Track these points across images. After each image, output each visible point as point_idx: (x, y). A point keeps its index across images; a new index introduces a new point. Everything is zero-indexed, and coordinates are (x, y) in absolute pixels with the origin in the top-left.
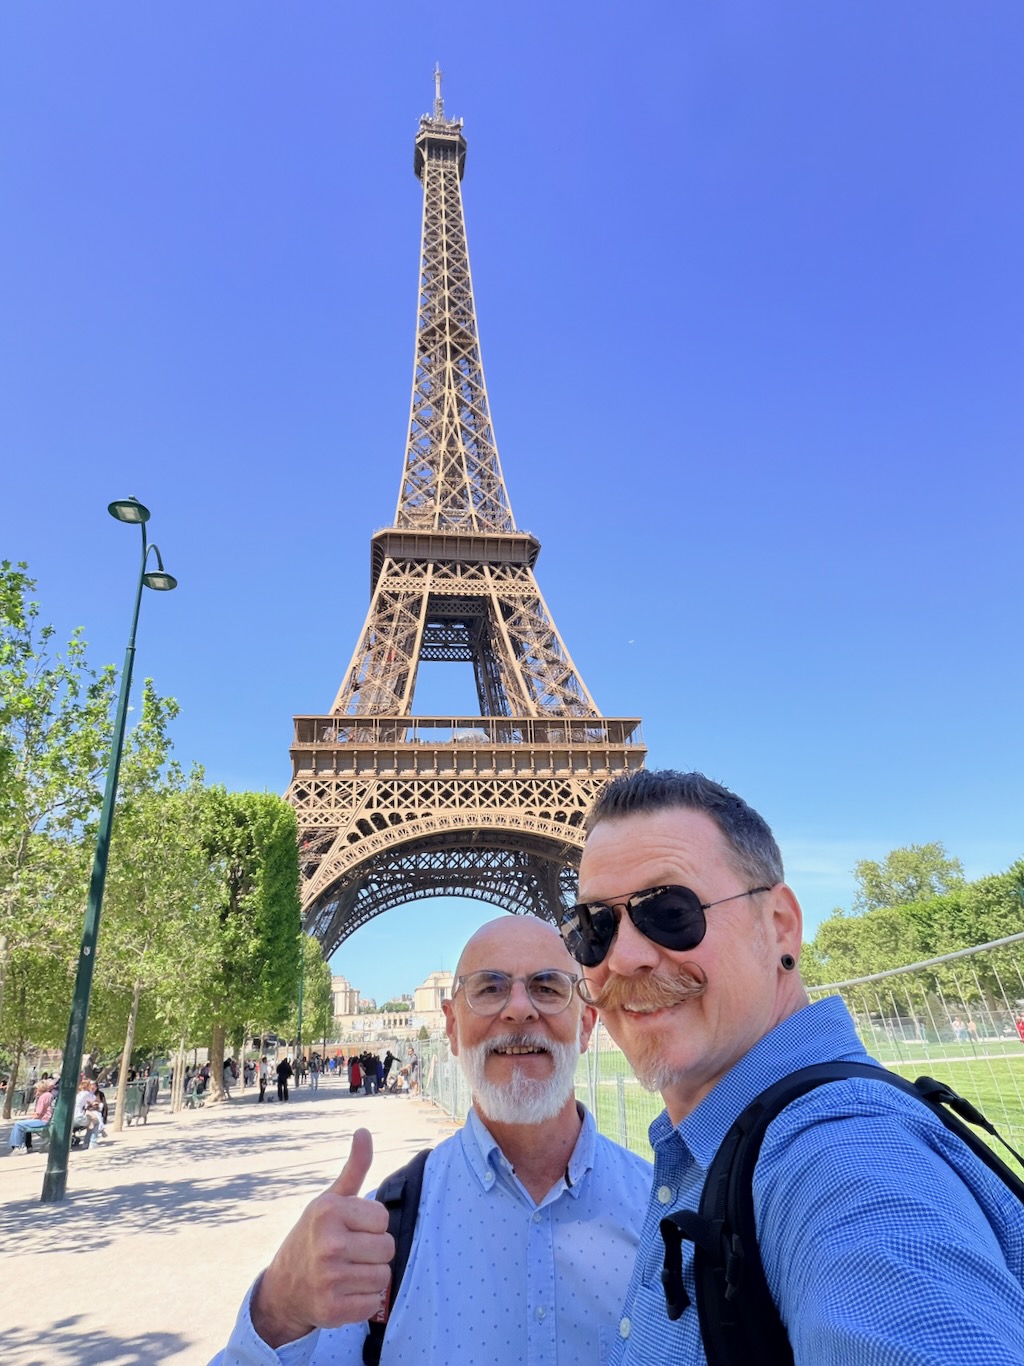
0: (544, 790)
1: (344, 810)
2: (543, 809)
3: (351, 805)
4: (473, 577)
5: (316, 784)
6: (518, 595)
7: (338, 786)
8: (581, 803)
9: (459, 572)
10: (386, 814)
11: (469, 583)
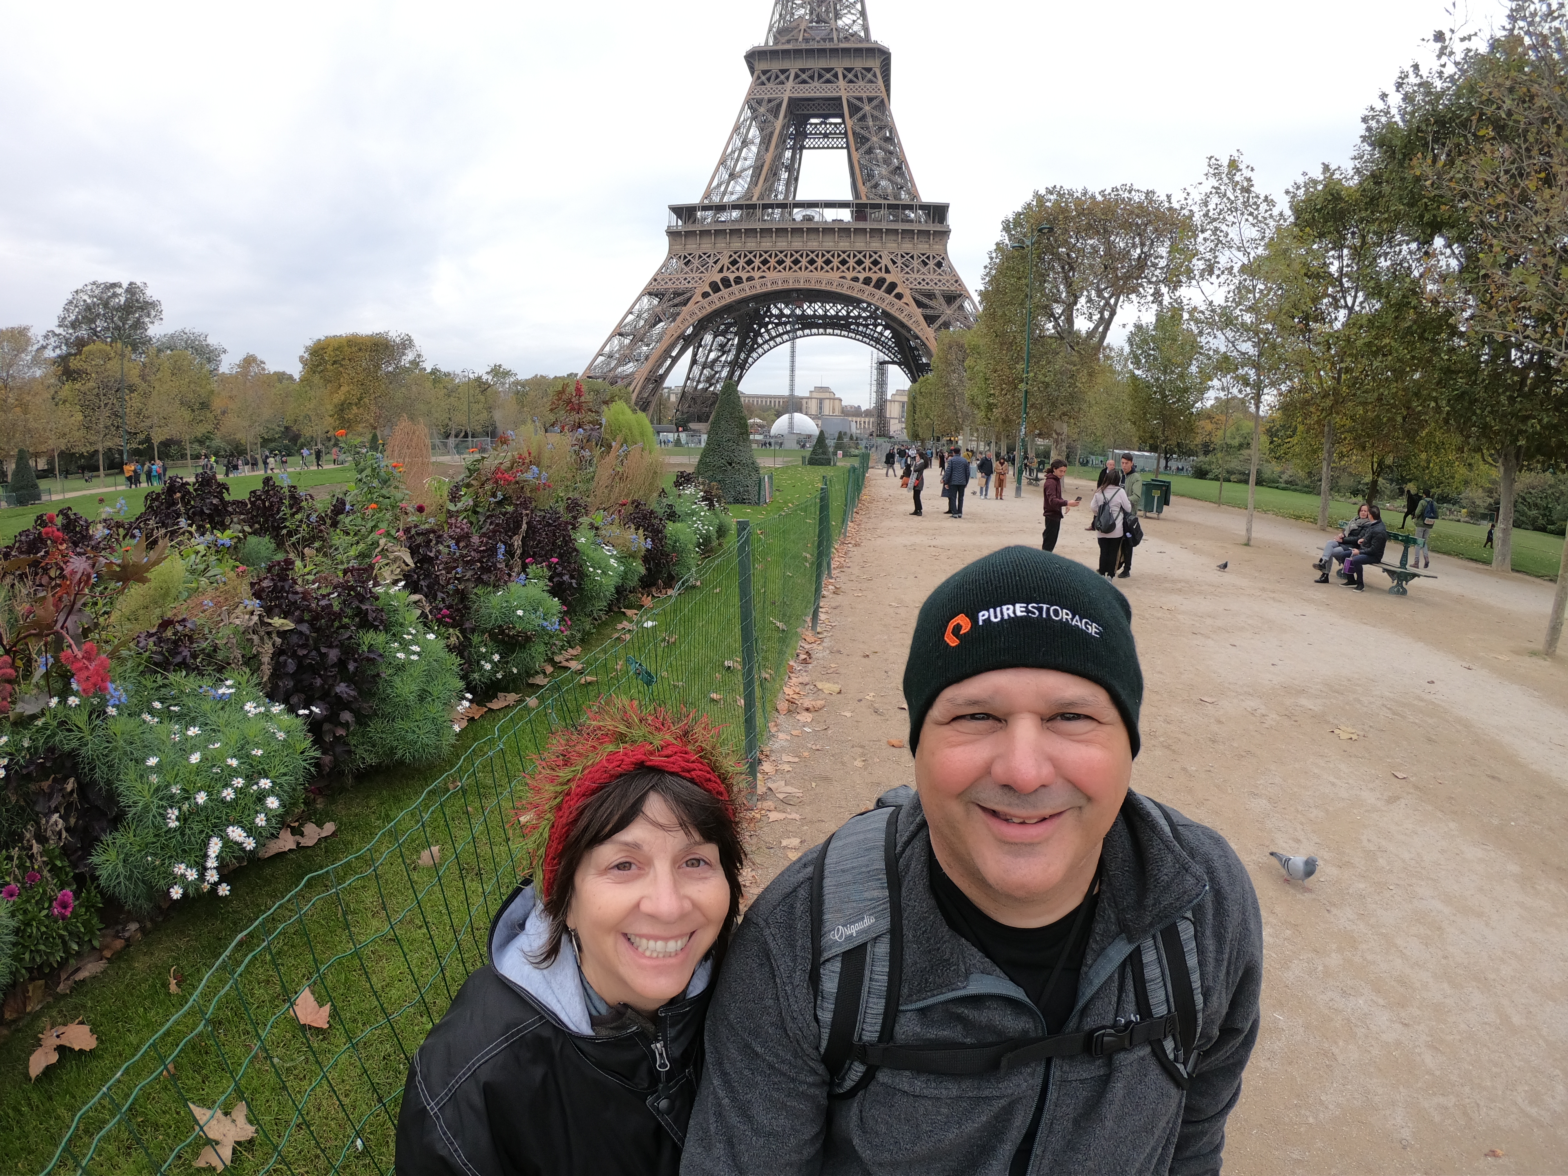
0: (859, 260)
1: (702, 275)
2: (855, 274)
3: (707, 271)
4: (828, 81)
5: (684, 255)
6: (864, 95)
7: (700, 257)
8: (887, 271)
9: (816, 79)
10: (732, 277)
11: (824, 88)
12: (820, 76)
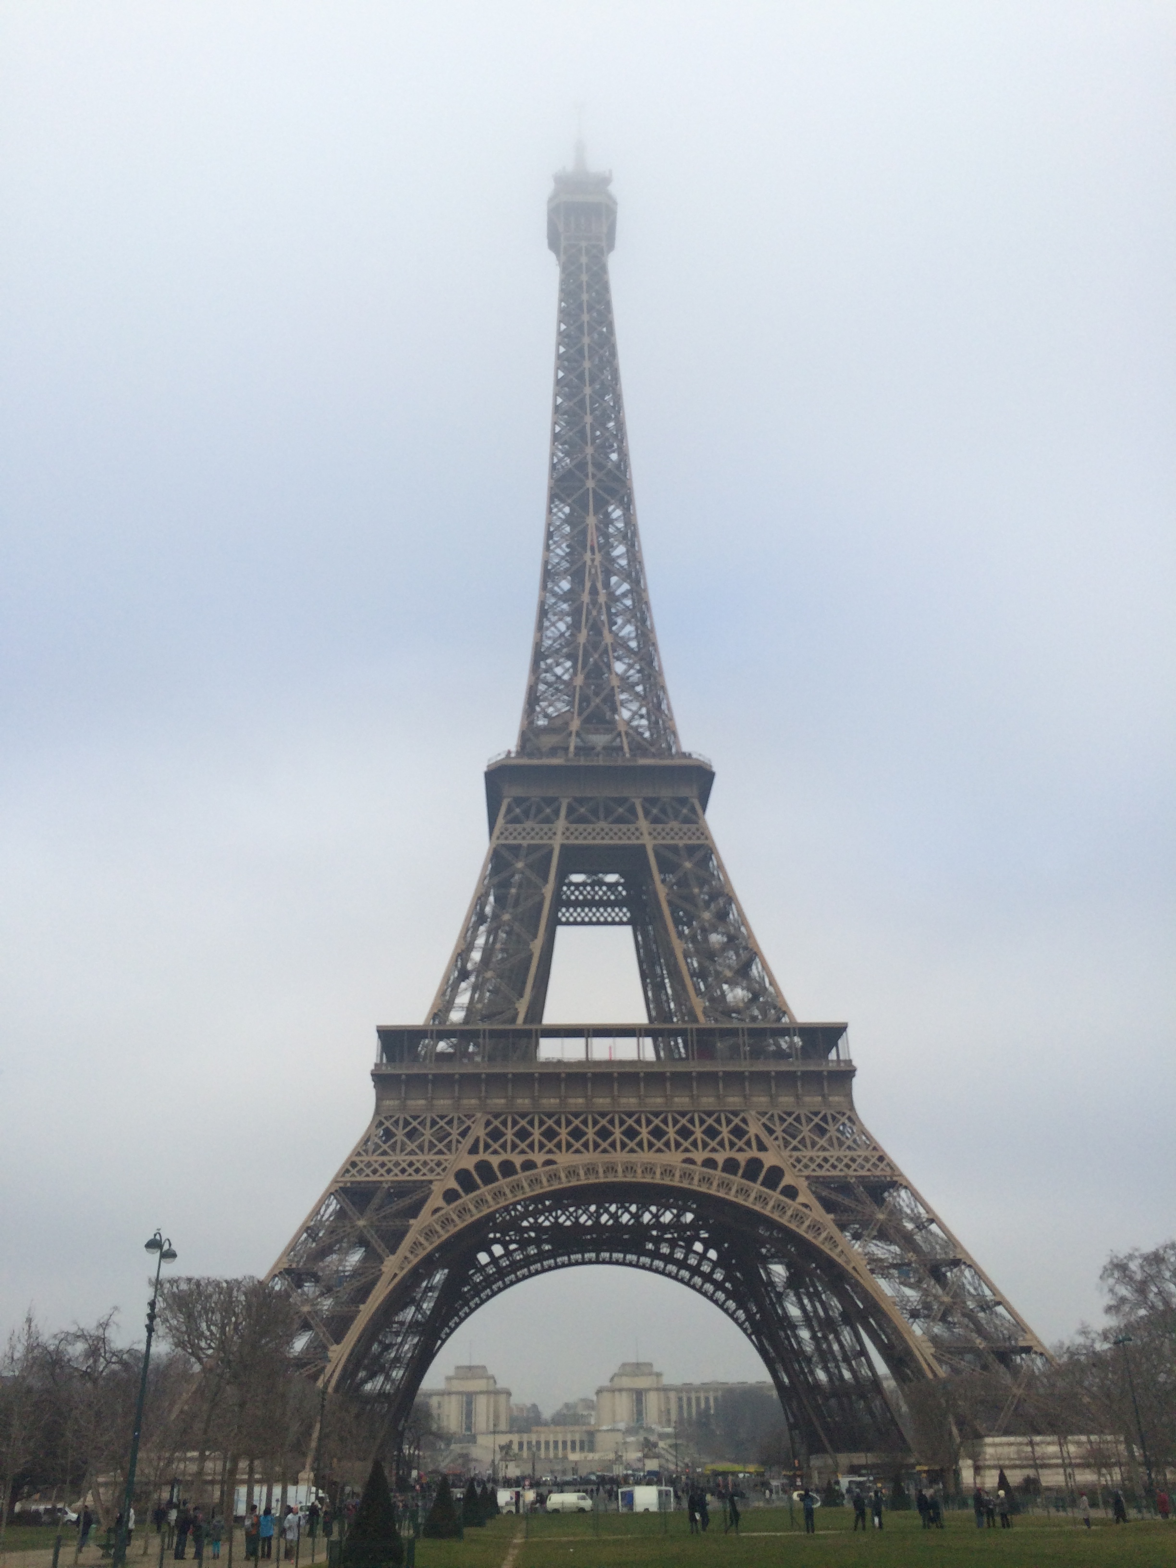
0: (710, 1126)
1: (441, 1157)
2: (706, 1155)
3: (450, 1150)
4: (620, 820)
5: (405, 1119)
6: (681, 843)
7: (434, 1123)
8: (762, 1147)
9: (602, 815)
10: (495, 1161)
11: (615, 830)
12: (608, 812)
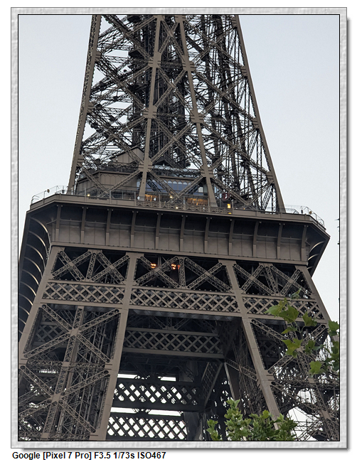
9: (183, 278)
11: (201, 297)
12: (191, 275)
